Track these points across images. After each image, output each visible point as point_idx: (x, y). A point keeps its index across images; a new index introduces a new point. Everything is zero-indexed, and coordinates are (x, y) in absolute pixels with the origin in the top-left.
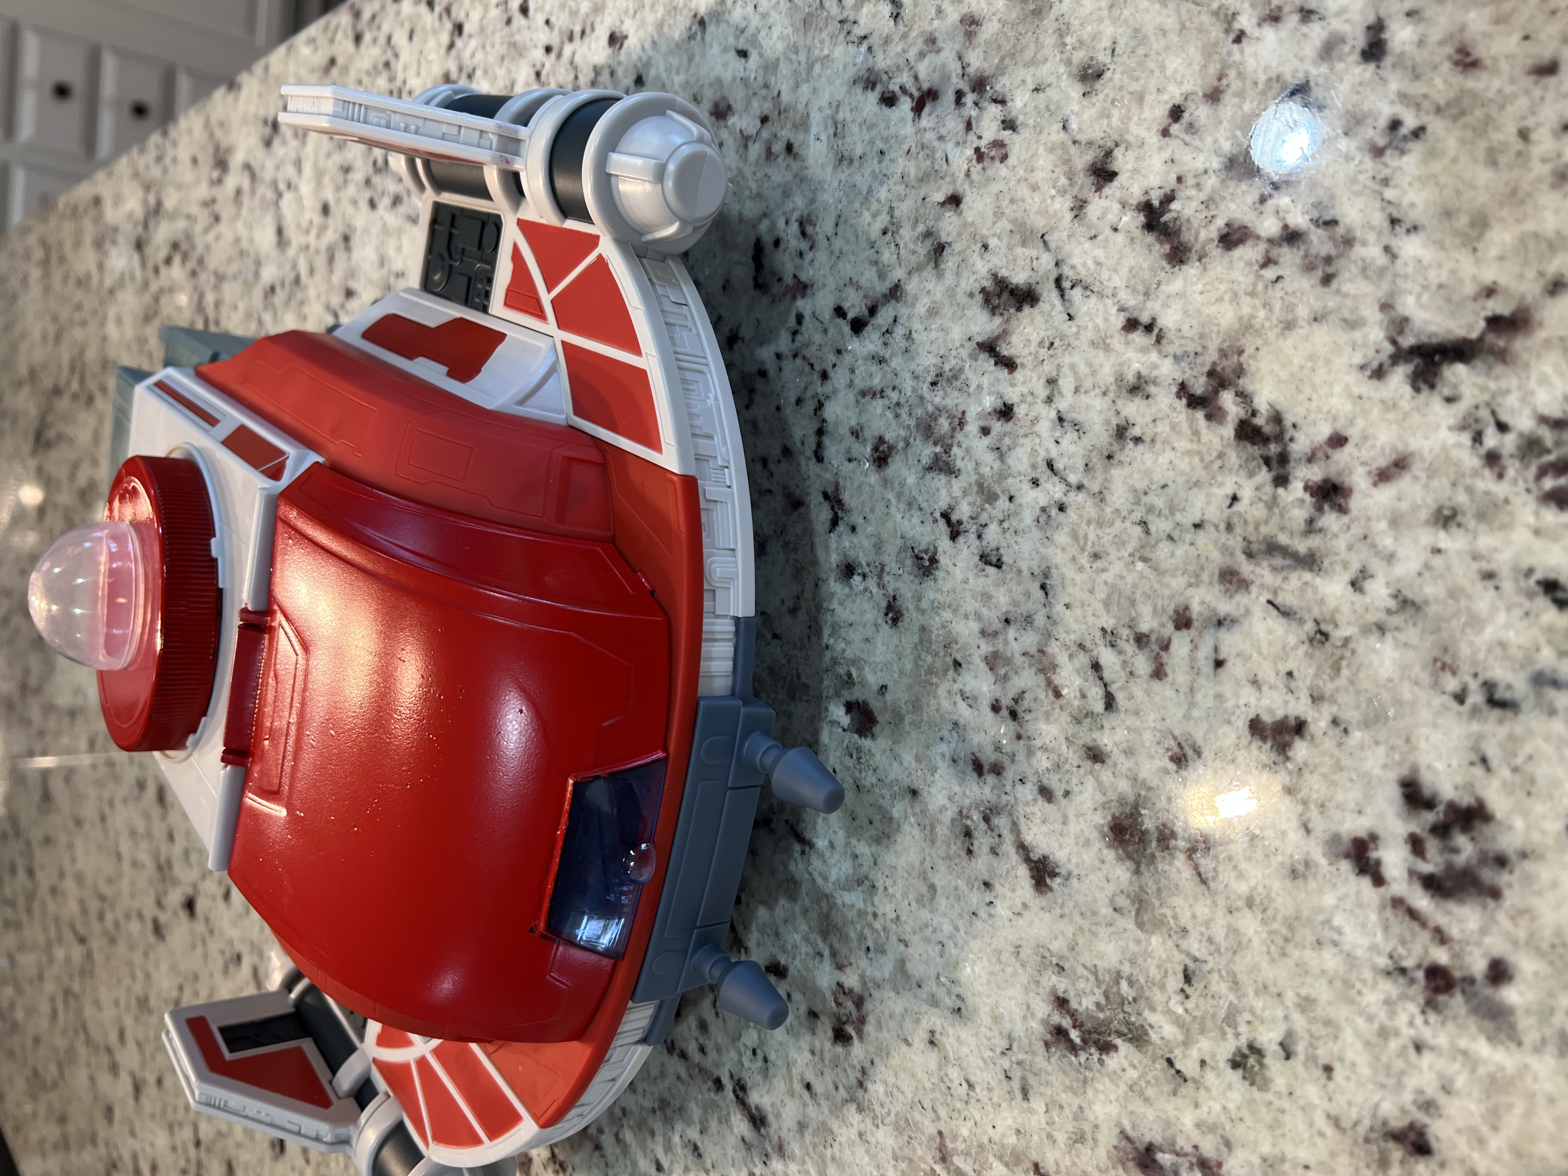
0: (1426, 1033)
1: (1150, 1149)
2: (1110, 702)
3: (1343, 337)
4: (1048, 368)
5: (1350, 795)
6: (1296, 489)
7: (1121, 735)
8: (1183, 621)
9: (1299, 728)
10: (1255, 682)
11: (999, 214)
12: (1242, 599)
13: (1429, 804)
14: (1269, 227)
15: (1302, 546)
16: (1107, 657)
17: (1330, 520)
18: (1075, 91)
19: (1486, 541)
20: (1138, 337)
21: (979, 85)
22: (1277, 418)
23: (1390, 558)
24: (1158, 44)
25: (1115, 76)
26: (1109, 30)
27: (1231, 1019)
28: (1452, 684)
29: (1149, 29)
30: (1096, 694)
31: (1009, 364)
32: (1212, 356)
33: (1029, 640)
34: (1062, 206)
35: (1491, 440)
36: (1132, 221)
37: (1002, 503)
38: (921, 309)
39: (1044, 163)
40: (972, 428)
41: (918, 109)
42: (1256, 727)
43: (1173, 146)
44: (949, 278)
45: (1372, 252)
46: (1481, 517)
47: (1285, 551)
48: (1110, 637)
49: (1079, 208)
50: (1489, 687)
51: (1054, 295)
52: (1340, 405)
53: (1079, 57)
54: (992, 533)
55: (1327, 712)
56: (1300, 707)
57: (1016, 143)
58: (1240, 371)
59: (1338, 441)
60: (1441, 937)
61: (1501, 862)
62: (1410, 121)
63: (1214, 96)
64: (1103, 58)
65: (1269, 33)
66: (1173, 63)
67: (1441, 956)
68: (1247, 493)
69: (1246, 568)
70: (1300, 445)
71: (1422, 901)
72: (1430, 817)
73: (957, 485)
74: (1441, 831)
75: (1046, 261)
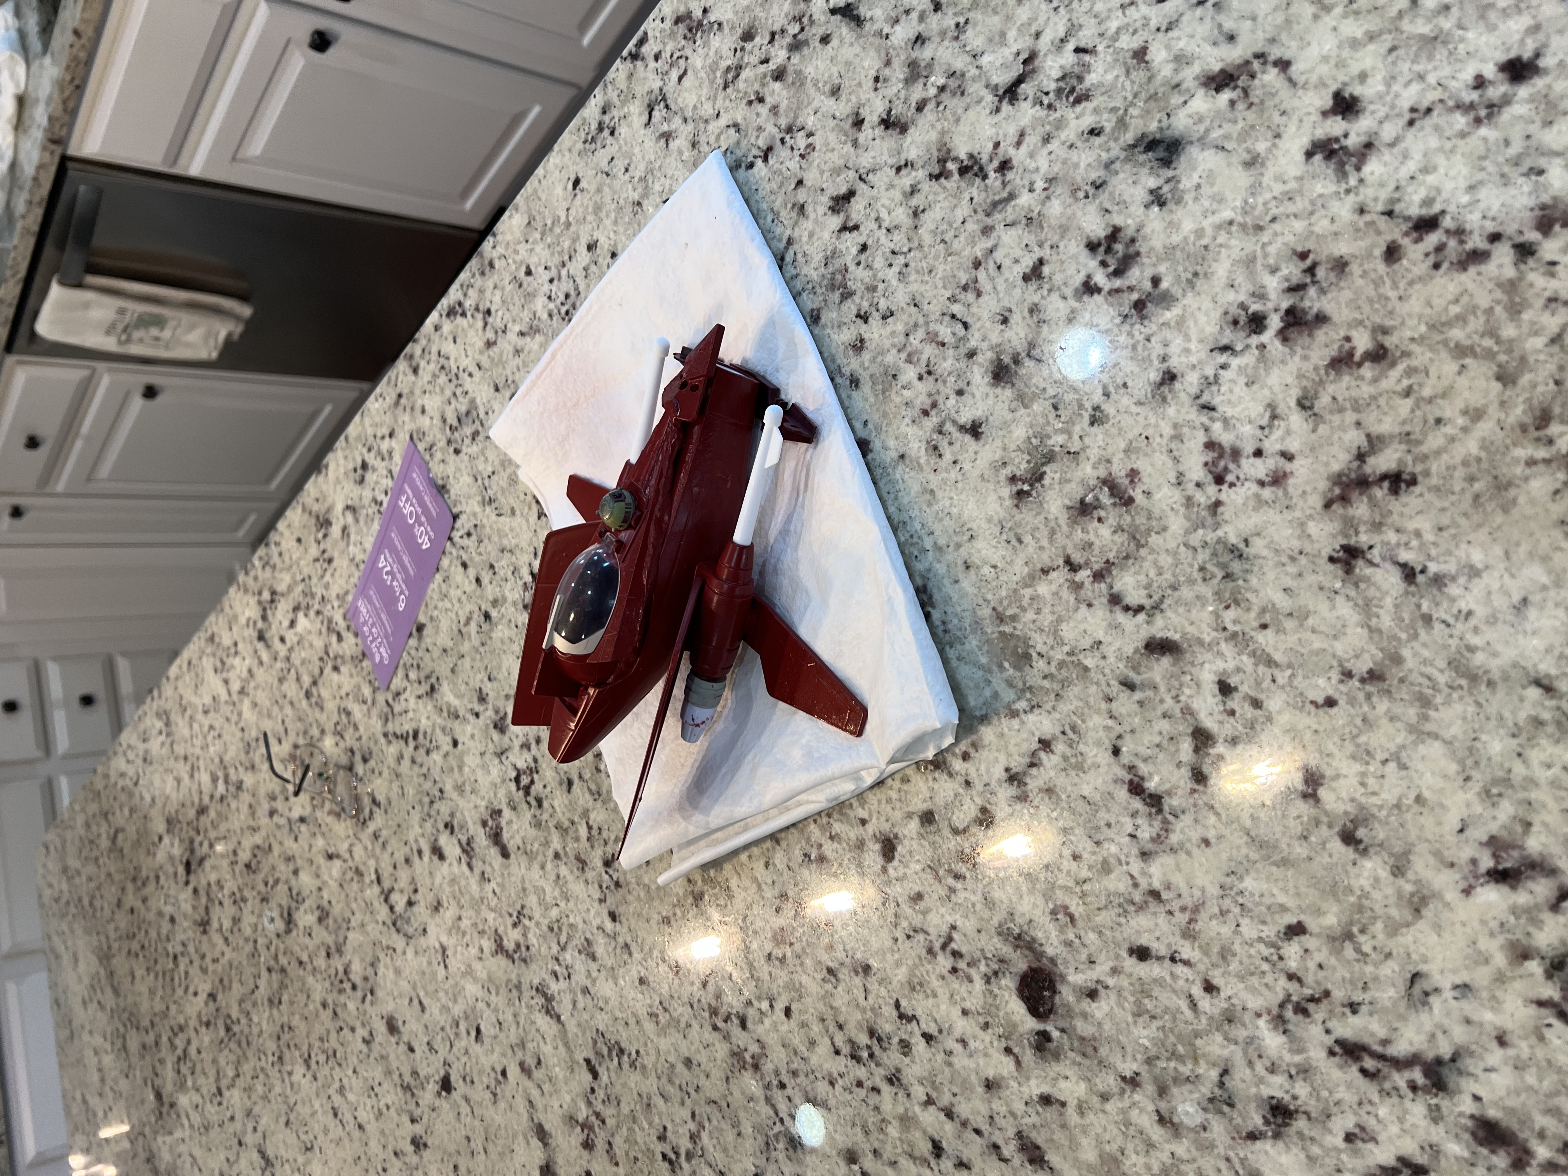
0: (1147, 331)
1: (1082, 501)
2: (966, 326)
3: (979, 108)
4: (873, 215)
5: (1071, 270)
6: (992, 175)
7: (977, 335)
8: (977, 264)
9: (1041, 262)
10: (1016, 261)
11: (822, 172)
12: (994, 234)
13: (1099, 244)
14: (933, 91)
15: (1005, 194)
16: (956, 309)
17: (1010, 176)
18: (832, 101)
19: (1063, 135)
20: (904, 172)
21: (789, 130)
22: (971, 156)
23: (1037, 169)
24: (857, 61)
25: (846, 84)
26: (835, 70)
27: (1081, 406)
28: (1081, 194)
29: (851, 58)
30: (959, 329)
31: (856, 227)
32: (935, 154)
33: (920, 334)
34: (848, 148)
35: (1046, 101)
36: (879, 131)
37: (881, 286)
38: (805, 239)
39: (832, 138)
40: (852, 267)
41: (766, 159)
42: (1026, 278)
43: (881, 93)
44: (812, 216)
45: (973, 72)
46: (1058, 128)
47: (1000, 202)
48: (953, 299)
49: (855, 143)
50: (1093, 183)
51: (862, 185)
52: (990, 132)
53: (827, 88)
54: (883, 304)
55: (1047, 246)
56: (1038, 253)
57: (817, 140)
58: (949, 151)
59: (997, 145)
60: (1131, 289)
61: (1133, 241)
62: (962, 20)
63: (888, 63)
64: (837, 81)
65: (897, 28)
66: (866, 64)
67: (1135, 296)
68: (975, 193)
69: (989, 221)
70: (985, 158)
71: (1118, 283)
72: (1102, 249)
73: (856, 298)
74: (1109, 250)
75: (851, 174)
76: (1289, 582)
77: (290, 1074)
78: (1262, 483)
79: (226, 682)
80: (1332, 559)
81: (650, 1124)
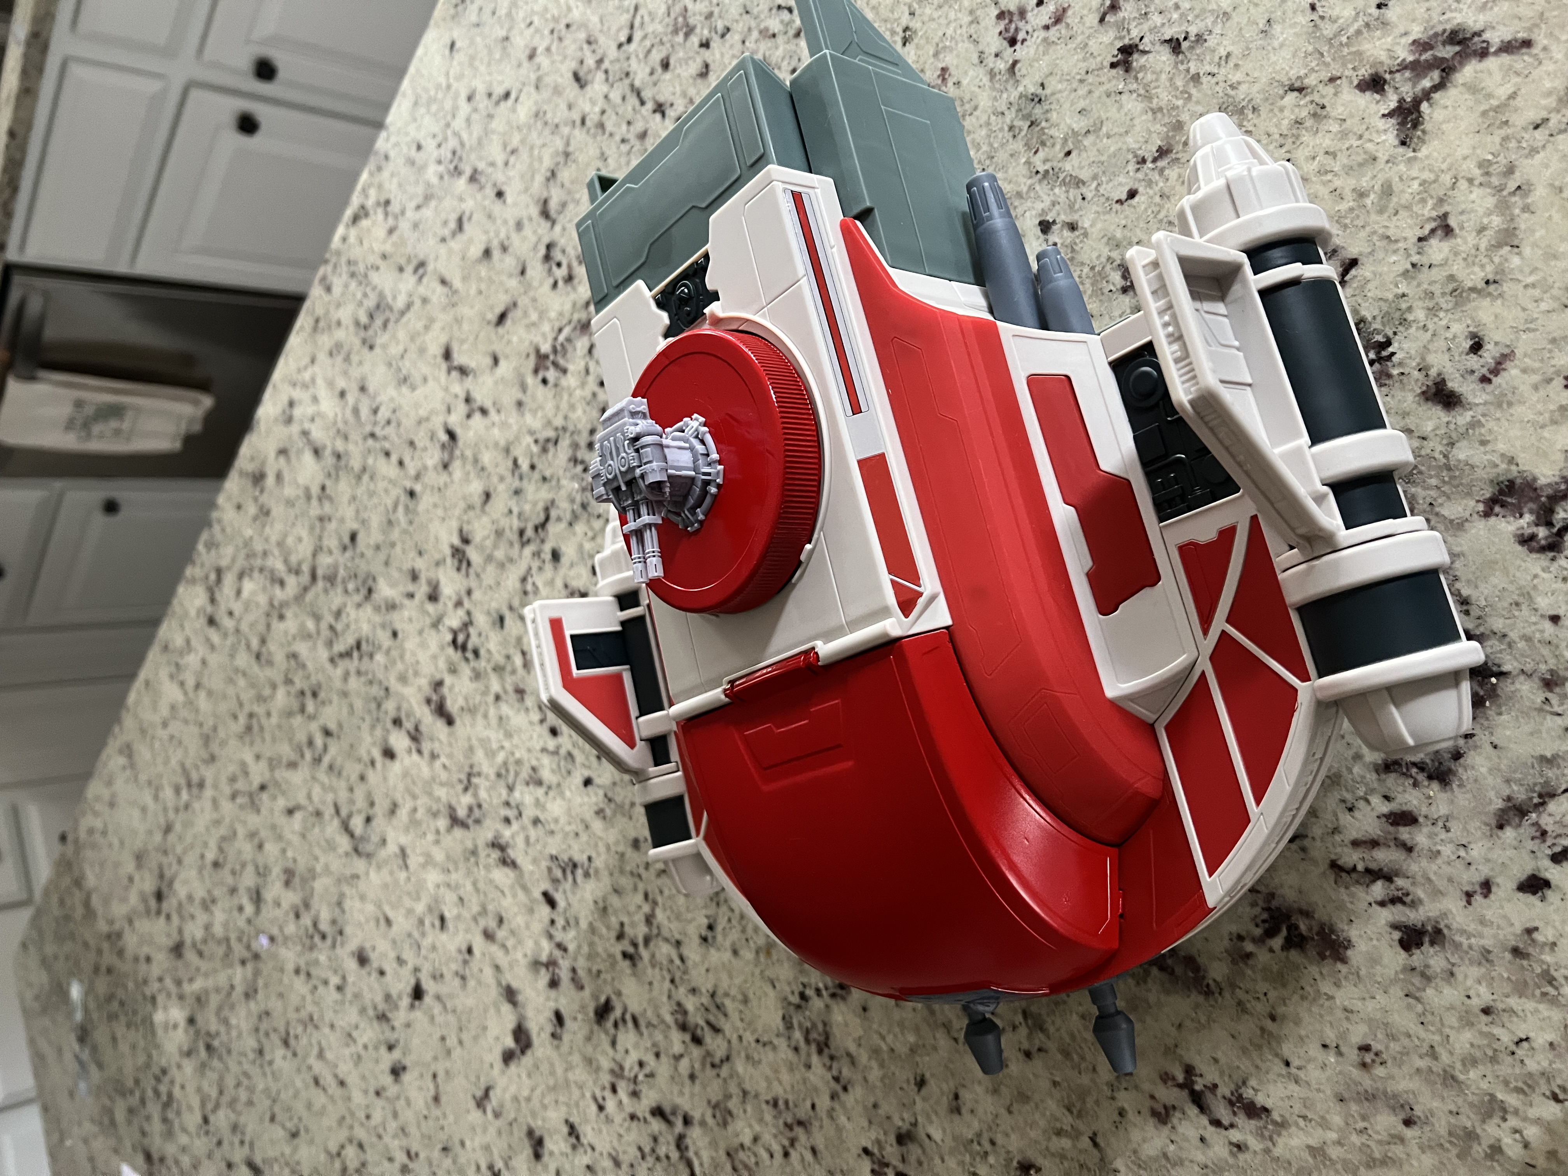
76: (1082, 104)
77: (271, 1063)
78: (1047, 27)
79: (182, 684)
80: (1113, 65)
81: (608, 928)
